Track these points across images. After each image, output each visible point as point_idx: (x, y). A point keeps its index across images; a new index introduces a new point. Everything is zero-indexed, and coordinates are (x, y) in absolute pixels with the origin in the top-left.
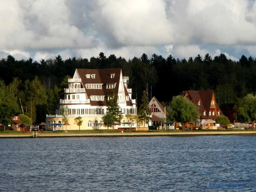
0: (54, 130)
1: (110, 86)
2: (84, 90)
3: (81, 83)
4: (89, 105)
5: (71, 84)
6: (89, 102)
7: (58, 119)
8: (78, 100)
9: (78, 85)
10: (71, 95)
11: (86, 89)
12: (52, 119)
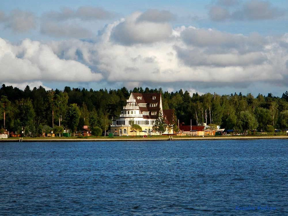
0: (120, 135)
1: (154, 105)
2: (138, 108)
3: (135, 102)
4: (142, 118)
5: (129, 103)
6: (142, 116)
7: (123, 128)
8: (135, 115)
9: (132, 104)
10: (130, 111)
11: (139, 107)
12: (119, 128)
